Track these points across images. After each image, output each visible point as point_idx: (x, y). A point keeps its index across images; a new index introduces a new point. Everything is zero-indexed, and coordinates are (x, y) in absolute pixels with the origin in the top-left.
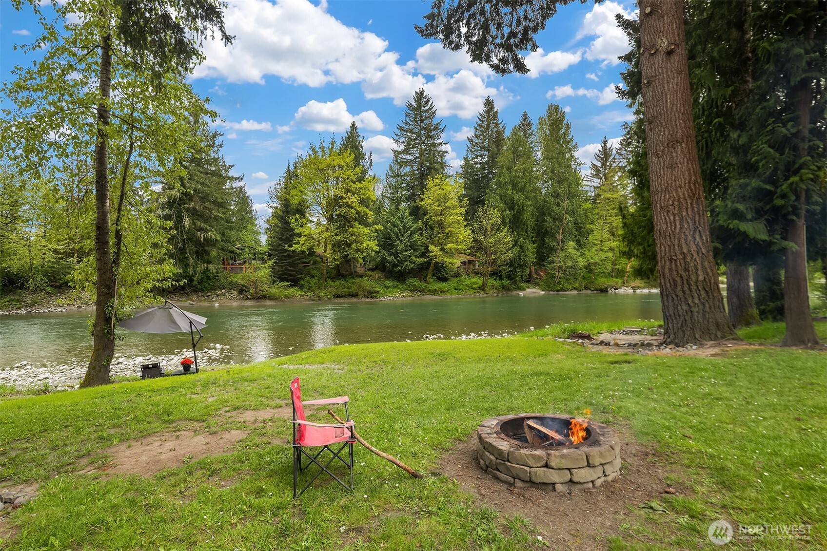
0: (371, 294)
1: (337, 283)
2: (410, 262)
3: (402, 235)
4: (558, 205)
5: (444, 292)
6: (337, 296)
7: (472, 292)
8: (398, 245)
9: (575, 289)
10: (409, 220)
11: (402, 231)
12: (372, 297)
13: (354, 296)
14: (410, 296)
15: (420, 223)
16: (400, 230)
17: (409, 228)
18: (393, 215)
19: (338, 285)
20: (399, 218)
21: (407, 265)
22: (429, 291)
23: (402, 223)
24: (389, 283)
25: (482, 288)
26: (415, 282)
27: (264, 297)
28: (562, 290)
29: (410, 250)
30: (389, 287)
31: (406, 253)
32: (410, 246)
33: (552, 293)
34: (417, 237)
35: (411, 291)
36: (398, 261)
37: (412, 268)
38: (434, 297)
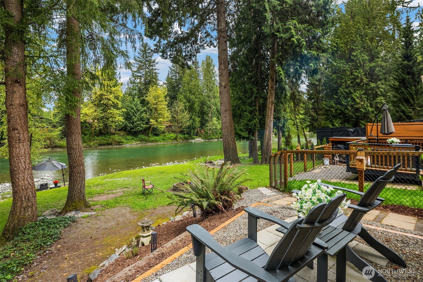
0: (119, 143)
1: (100, 138)
2: (140, 127)
3: (136, 113)
4: (209, 101)
5: (157, 141)
6: (100, 145)
7: (171, 141)
8: (134, 118)
9: (216, 138)
10: (140, 106)
11: (136, 111)
12: (120, 145)
13: (110, 145)
14: (140, 144)
15: (145, 108)
16: (135, 111)
17: (140, 110)
18: (131, 103)
19: (100, 139)
20: (134, 105)
21: (138, 129)
22: (150, 141)
23: (136, 107)
24: (129, 137)
25: (175, 139)
26: (143, 137)
27: (56, 147)
28: (211, 139)
29: (140, 121)
30: (129, 139)
31: (138, 122)
32: (140, 119)
33: (207, 140)
34: (144, 115)
35: (141, 141)
36: (134, 126)
37: (141, 130)
38: (152, 144)
